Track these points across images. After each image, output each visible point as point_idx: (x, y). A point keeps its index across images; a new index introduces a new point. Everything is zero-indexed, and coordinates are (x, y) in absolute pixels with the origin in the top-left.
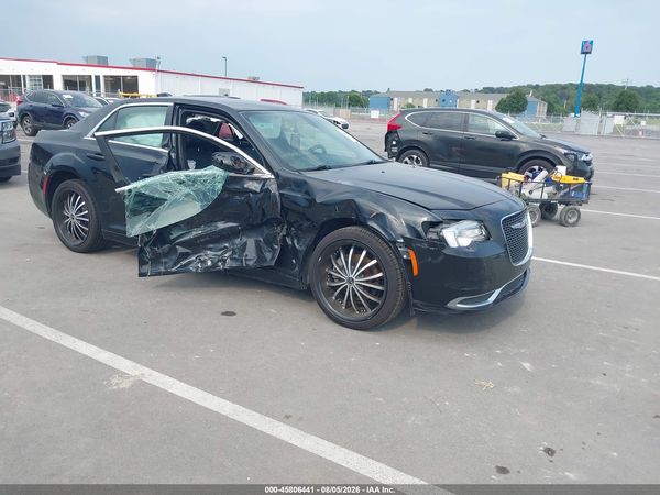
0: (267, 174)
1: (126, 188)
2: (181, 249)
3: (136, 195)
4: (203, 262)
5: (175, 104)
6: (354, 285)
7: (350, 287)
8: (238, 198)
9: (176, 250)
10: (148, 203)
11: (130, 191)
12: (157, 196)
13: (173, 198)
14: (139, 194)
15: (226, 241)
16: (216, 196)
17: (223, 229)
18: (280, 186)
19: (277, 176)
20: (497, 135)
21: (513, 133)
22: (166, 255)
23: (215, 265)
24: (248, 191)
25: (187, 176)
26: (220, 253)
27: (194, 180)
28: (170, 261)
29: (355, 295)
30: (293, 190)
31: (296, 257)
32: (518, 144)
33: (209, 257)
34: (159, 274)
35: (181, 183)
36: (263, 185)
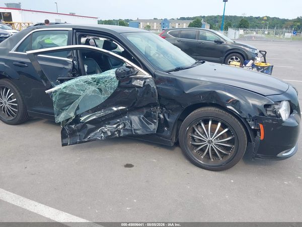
0: (147, 75)
1: (53, 90)
2: (90, 126)
3: (60, 94)
4: (105, 133)
5: (73, 29)
6: (213, 145)
7: (209, 146)
8: (127, 91)
9: (87, 127)
10: (68, 99)
11: (56, 91)
12: (74, 93)
13: (84, 94)
14: (62, 93)
15: (118, 118)
16: (112, 91)
17: (117, 111)
18: (156, 83)
19: (154, 76)
20: (215, 42)
21: (222, 40)
22: (79, 131)
23: (113, 134)
24: (135, 86)
25: (92, 78)
26: (115, 126)
27: (97, 81)
28: (82, 134)
29: (212, 150)
30: (167, 85)
31: (168, 127)
32: (225, 46)
33: (108, 129)
34: (76, 143)
35: (89, 83)
36: (145, 82)
